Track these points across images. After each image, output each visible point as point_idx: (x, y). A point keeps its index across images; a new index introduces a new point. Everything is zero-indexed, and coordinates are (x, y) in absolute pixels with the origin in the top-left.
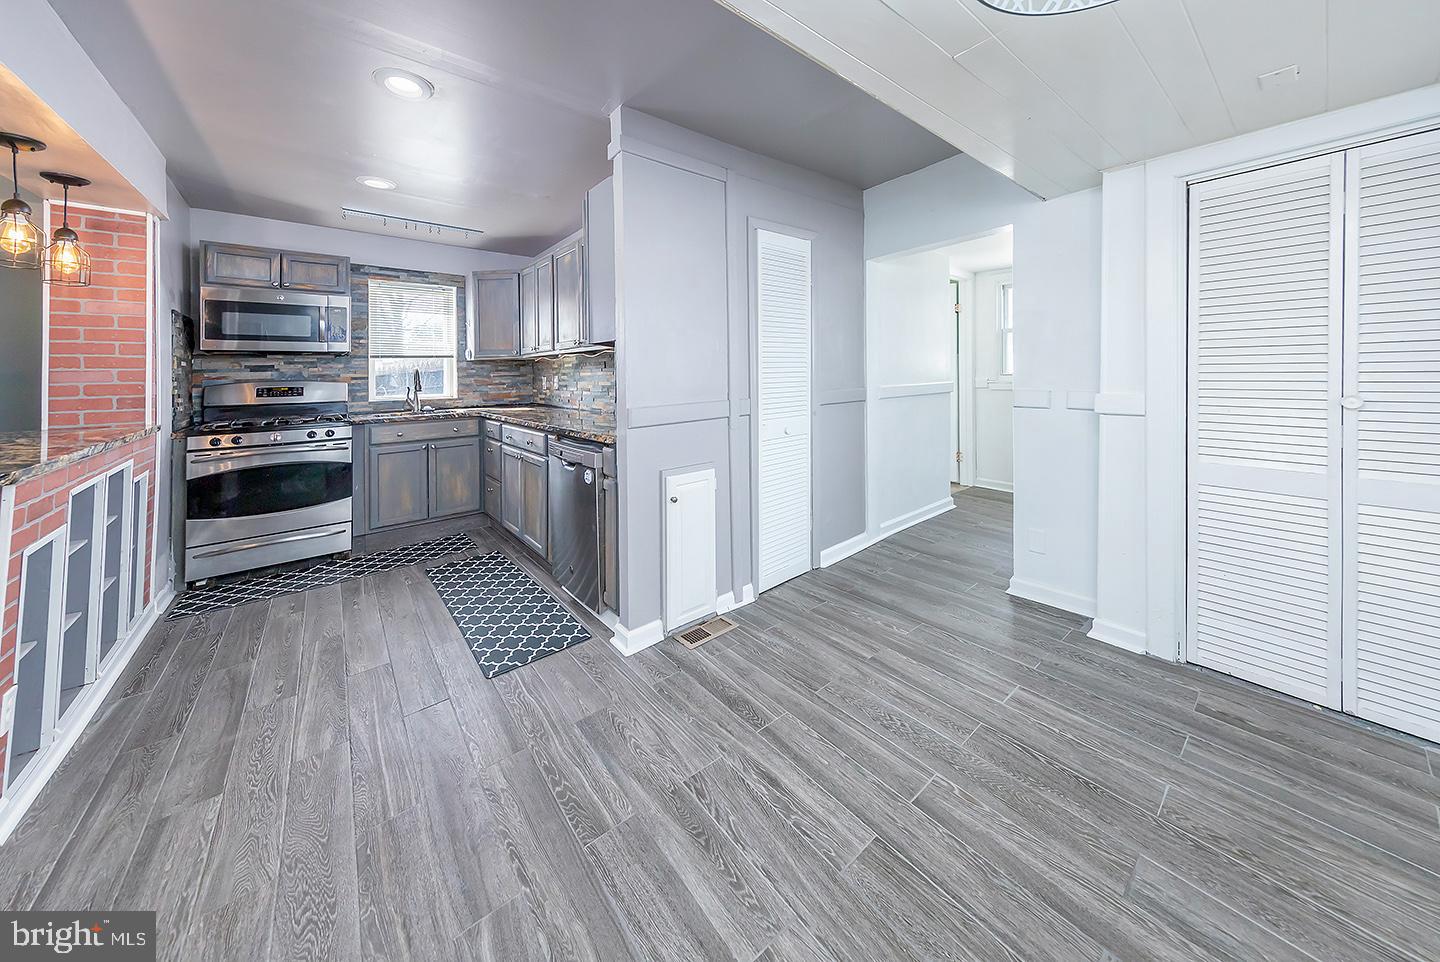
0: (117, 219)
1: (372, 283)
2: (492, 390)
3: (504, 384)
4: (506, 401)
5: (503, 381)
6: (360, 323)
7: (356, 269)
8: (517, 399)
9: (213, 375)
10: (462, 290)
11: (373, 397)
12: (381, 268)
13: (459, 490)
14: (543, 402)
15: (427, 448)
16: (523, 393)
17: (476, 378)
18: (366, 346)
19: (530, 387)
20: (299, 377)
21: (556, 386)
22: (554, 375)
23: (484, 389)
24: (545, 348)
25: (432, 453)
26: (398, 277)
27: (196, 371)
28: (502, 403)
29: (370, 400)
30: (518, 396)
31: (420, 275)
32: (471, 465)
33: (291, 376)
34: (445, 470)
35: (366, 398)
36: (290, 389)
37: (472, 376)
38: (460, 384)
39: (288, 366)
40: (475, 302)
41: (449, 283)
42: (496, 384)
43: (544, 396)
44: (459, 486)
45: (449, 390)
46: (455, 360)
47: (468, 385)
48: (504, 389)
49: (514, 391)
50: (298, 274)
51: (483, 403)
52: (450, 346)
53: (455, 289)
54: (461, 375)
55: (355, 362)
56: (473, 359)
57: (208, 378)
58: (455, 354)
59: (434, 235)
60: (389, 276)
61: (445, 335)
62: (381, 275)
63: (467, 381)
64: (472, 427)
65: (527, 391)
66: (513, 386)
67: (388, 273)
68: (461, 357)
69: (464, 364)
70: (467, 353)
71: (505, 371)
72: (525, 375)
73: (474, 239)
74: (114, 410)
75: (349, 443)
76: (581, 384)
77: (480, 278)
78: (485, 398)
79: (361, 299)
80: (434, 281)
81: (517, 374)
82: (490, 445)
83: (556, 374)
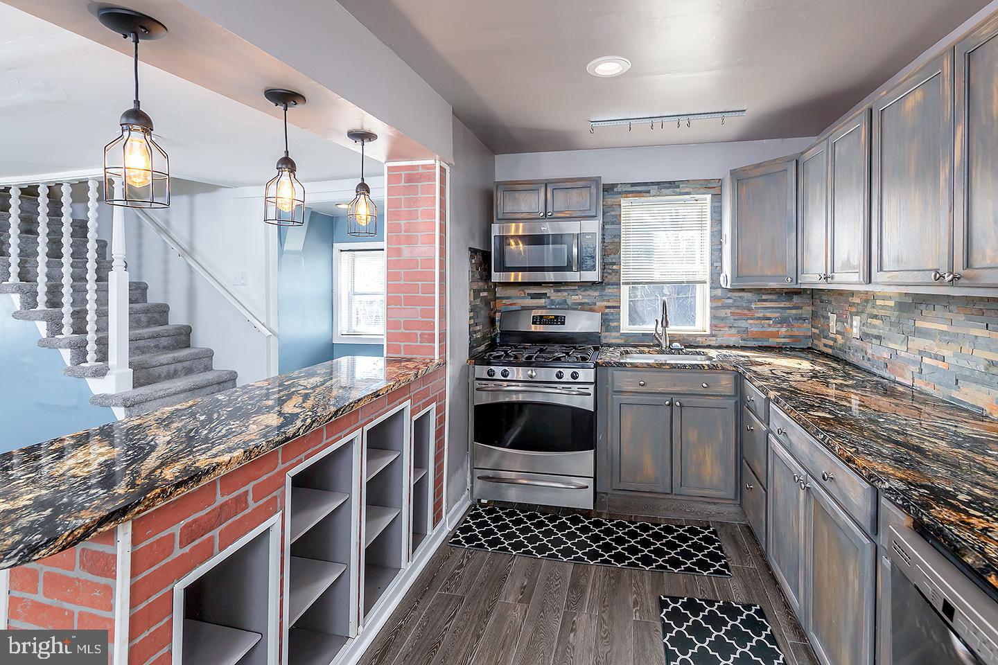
0: (421, 171)
1: (624, 202)
2: (753, 327)
3: (769, 319)
4: (772, 342)
5: (768, 315)
6: (611, 247)
7: (609, 189)
8: (786, 340)
9: (509, 302)
10: (718, 197)
11: (626, 327)
12: (633, 185)
13: (709, 467)
14: (830, 351)
15: (671, 404)
16: (796, 332)
17: (733, 310)
18: (618, 272)
19: (807, 325)
20: (564, 305)
21: (856, 332)
22: (852, 314)
23: (743, 324)
24: (848, 279)
25: (676, 411)
26: (649, 192)
27: (499, 298)
28: (765, 344)
29: (621, 332)
30: (791, 337)
31: (671, 186)
32: (725, 436)
33: (559, 304)
34: (692, 435)
35: (618, 328)
36: (556, 317)
37: (729, 307)
38: (713, 317)
39: (555, 294)
40: (733, 211)
41: (702, 190)
42: (759, 318)
43: (831, 343)
44: (708, 459)
45: (701, 324)
46: (708, 286)
47: (722, 319)
48: (770, 325)
49: (784, 330)
50: (560, 202)
51: (742, 343)
52: (702, 270)
53: (709, 197)
54: (714, 305)
55: (609, 290)
56: (729, 287)
57: (505, 305)
58: (708, 281)
59: (684, 133)
60: (641, 192)
61: (698, 256)
62: (632, 192)
63: (722, 313)
64: (725, 383)
65: (804, 329)
66: (783, 321)
67: (640, 189)
68: (715, 284)
69: (719, 292)
70: (722, 278)
71: (771, 301)
72: (800, 308)
73: (734, 125)
74: (418, 344)
75: (591, 389)
76: (918, 343)
77: (740, 177)
78: (744, 336)
79: (611, 220)
80: (686, 190)
81: (788, 304)
82: (751, 422)
83: (857, 314)
